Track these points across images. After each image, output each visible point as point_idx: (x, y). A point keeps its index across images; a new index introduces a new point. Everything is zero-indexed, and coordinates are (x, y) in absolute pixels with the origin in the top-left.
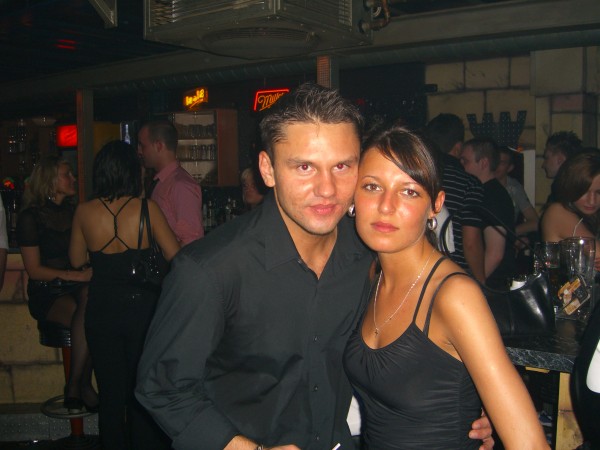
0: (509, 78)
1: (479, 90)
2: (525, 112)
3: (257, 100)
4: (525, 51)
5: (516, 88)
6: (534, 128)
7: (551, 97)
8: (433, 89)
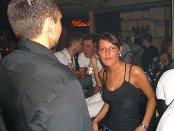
0: (144, 16)
1: (135, 20)
2: (149, 26)
3: (72, 24)
4: (148, 8)
5: (146, 19)
6: (151, 30)
7: (156, 21)
8: (122, 20)
